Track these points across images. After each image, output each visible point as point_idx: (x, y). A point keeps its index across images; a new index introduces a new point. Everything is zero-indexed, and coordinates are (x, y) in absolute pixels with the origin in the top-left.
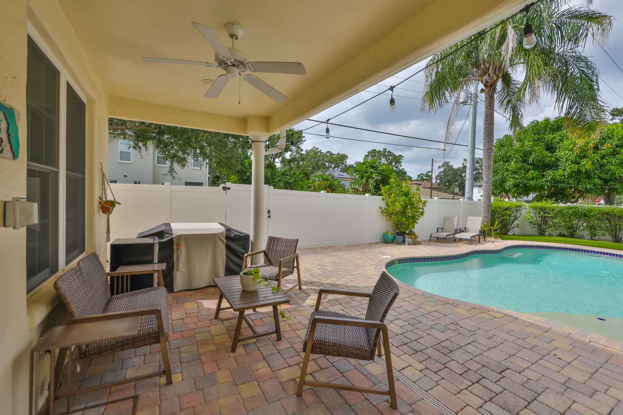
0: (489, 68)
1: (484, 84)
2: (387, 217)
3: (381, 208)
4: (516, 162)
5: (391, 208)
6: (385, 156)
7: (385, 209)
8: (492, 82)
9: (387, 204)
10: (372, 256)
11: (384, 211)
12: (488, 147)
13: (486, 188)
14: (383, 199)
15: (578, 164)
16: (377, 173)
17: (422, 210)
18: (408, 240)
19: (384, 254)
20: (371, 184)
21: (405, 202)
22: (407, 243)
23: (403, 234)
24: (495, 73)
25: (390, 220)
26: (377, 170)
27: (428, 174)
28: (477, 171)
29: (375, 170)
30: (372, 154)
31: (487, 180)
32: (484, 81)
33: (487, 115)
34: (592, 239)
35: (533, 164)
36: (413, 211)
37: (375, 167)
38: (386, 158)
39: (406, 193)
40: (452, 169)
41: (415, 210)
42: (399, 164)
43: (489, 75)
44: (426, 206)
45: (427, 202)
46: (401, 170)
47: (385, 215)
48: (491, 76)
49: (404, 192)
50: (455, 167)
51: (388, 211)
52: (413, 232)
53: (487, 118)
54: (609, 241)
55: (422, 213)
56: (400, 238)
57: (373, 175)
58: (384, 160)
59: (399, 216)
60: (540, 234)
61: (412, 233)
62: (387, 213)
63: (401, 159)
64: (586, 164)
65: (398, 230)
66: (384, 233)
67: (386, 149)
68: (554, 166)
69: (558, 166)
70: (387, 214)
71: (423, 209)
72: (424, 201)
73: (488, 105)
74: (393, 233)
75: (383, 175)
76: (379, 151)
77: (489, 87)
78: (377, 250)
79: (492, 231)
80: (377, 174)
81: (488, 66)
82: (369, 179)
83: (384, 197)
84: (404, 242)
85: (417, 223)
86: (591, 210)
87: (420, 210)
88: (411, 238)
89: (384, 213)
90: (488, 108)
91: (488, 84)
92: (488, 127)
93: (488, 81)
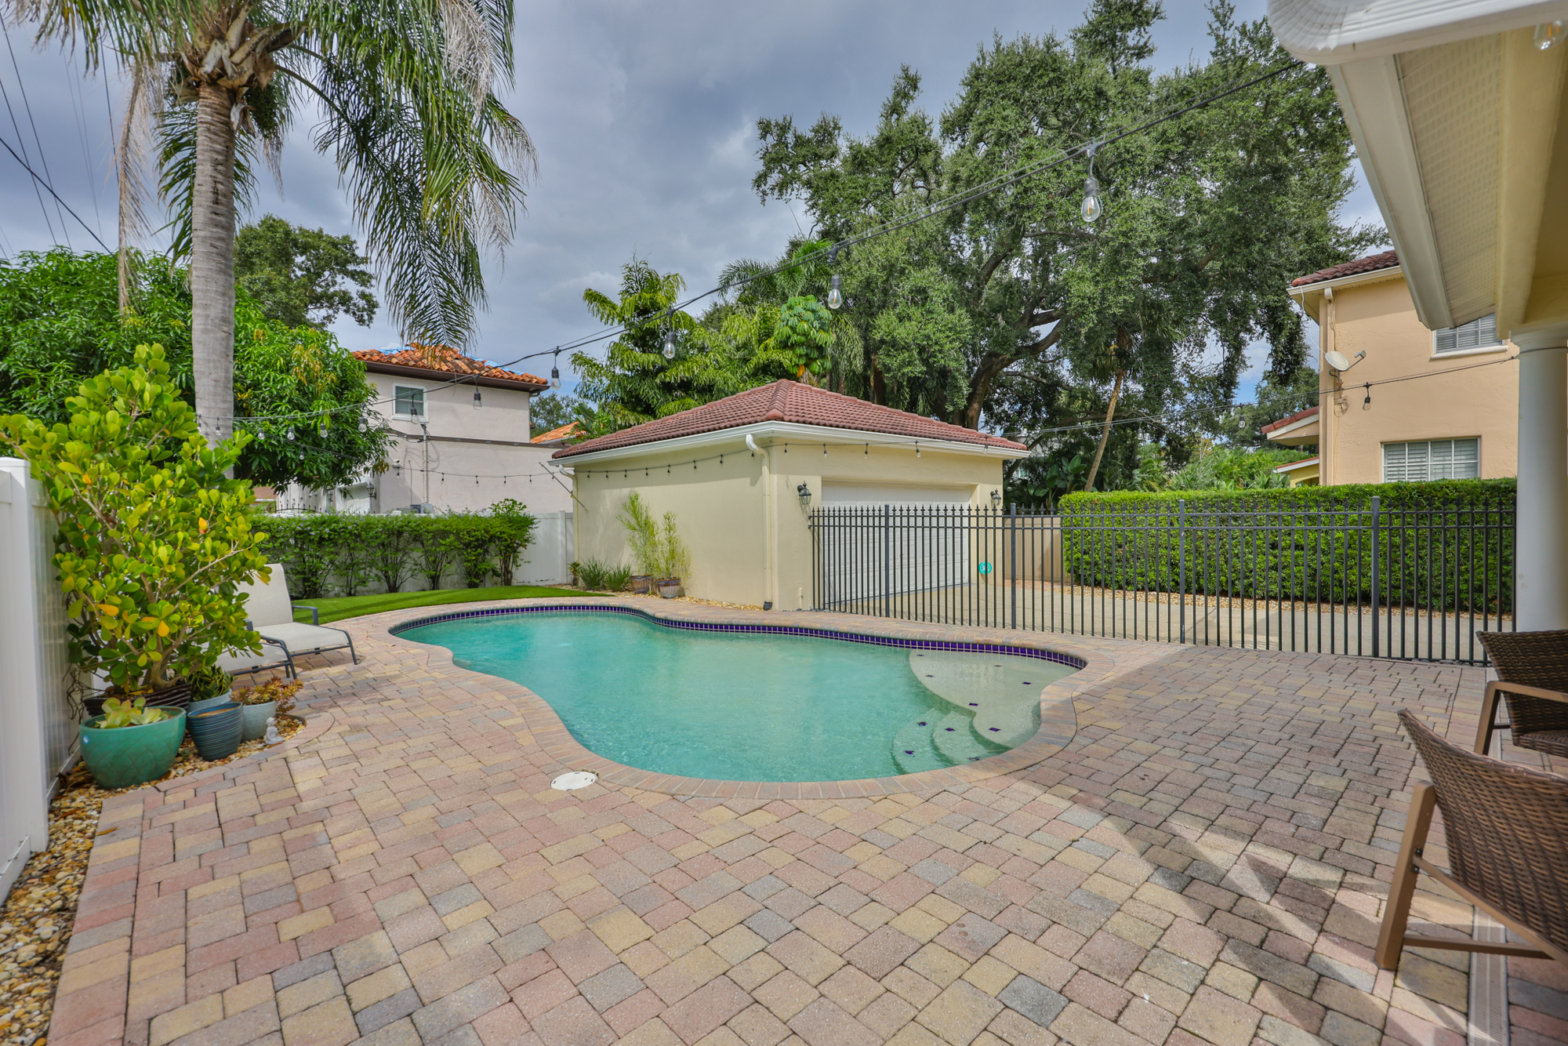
12: (224, 312)
22: (275, 729)
43: (231, 52)
53: (216, 202)
73: (220, 157)
77: (225, 95)
90: (220, 168)
91: (220, 82)
92: (220, 239)
93: (223, 69)
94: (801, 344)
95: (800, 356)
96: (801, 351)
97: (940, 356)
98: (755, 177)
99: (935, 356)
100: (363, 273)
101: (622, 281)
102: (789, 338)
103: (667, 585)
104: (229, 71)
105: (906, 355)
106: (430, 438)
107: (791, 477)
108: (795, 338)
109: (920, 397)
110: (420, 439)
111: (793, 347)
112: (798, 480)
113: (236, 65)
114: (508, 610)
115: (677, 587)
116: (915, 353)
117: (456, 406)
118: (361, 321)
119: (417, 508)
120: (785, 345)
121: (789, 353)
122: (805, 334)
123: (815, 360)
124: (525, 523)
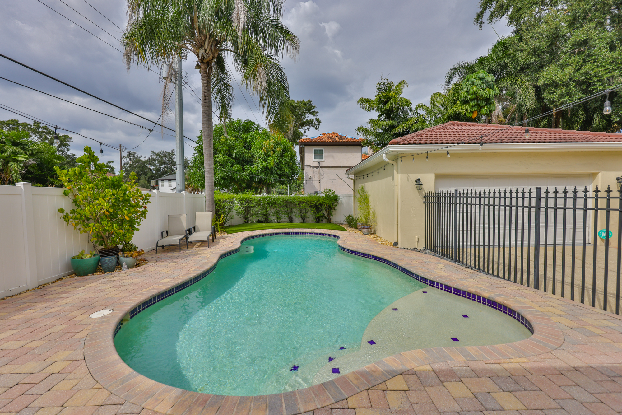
0: (205, 41)
1: (200, 58)
2: (78, 227)
3: (61, 211)
4: (223, 155)
5: (88, 208)
6: (36, 132)
7: (73, 212)
8: (208, 59)
9: (75, 202)
10: (60, 328)
11: (71, 215)
12: (208, 133)
13: (208, 179)
14: (65, 194)
15: (266, 161)
16: (26, 154)
17: (143, 209)
18: (125, 260)
19: (91, 307)
20: (16, 172)
21: (115, 198)
22: (126, 266)
23: (114, 251)
24: (211, 49)
25: (85, 231)
26: (28, 150)
27: (109, 164)
28: (166, 165)
29: (23, 149)
30: (11, 126)
31: (209, 170)
32: (200, 55)
33: (205, 96)
34: (278, 222)
35: (235, 159)
36: (132, 211)
37: (22, 144)
38: (41, 136)
39: (116, 183)
40: (140, 160)
41: (133, 210)
42: (65, 147)
43: (206, 50)
44: (150, 202)
45: (150, 196)
46: (69, 156)
47: (74, 223)
48: (207, 52)
49: (112, 181)
50: (143, 159)
51: (79, 216)
52: (132, 245)
53: (205, 99)
54: (286, 222)
55: (144, 214)
56: (110, 260)
57: (19, 157)
58: (36, 138)
59: (104, 223)
60: (246, 223)
61: (129, 248)
62: (77, 219)
63: (69, 141)
64: (271, 162)
65: (102, 245)
66: (73, 258)
67: (39, 123)
68: (249, 162)
69: (252, 162)
70: (77, 221)
71: (145, 207)
72: (146, 196)
73: (205, 85)
74: (94, 252)
75: (41, 158)
76: (26, 123)
77: (206, 65)
78: (67, 301)
79: (218, 225)
80: (27, 156)
81: (203, 39)
82: (8, 162)
83: (67, 189)
84: (118, 265)
85: (138, 230)
86: (278, 199)
87: (141, 210)
88: (131, 256)
89: (71, 220)
90: (206, 88)
91: (204, 61)
92: (207, 110)
93: (204, 57)
94: (473, 100)
95: (472, 106)
96: (473, 103)
97: (598, 84)
98: (475, 16)
99: (594, 85)
100: (314, 112)
101: (376, 90)
102: (466, 97)
103: (364, 228)
104: (205, 56)
105: (564, 89)
106: (321, 167)
107: (410, 175)
108: (470, 96)
109: (595, 116)
110: (317, 168)
111: (468, 102)
112: (414, 177)
113: (207, 54)
114: (302, 233)
115: (369, 230)
116: (572, 87)
117: (334, 154)
118: (316, 128)
119: (316, 193)
120: (465, 102)
121: (466, 106)
122: (475, 93)
123: (484, 107)
124: (336, 199)
